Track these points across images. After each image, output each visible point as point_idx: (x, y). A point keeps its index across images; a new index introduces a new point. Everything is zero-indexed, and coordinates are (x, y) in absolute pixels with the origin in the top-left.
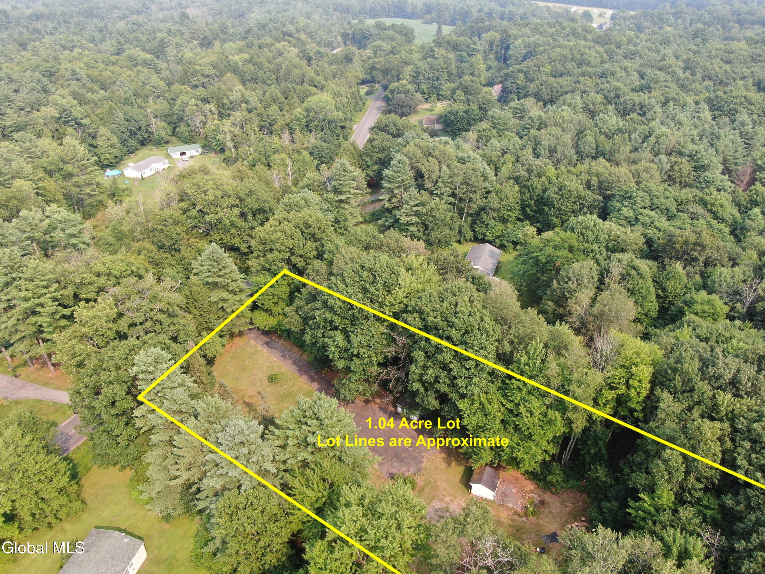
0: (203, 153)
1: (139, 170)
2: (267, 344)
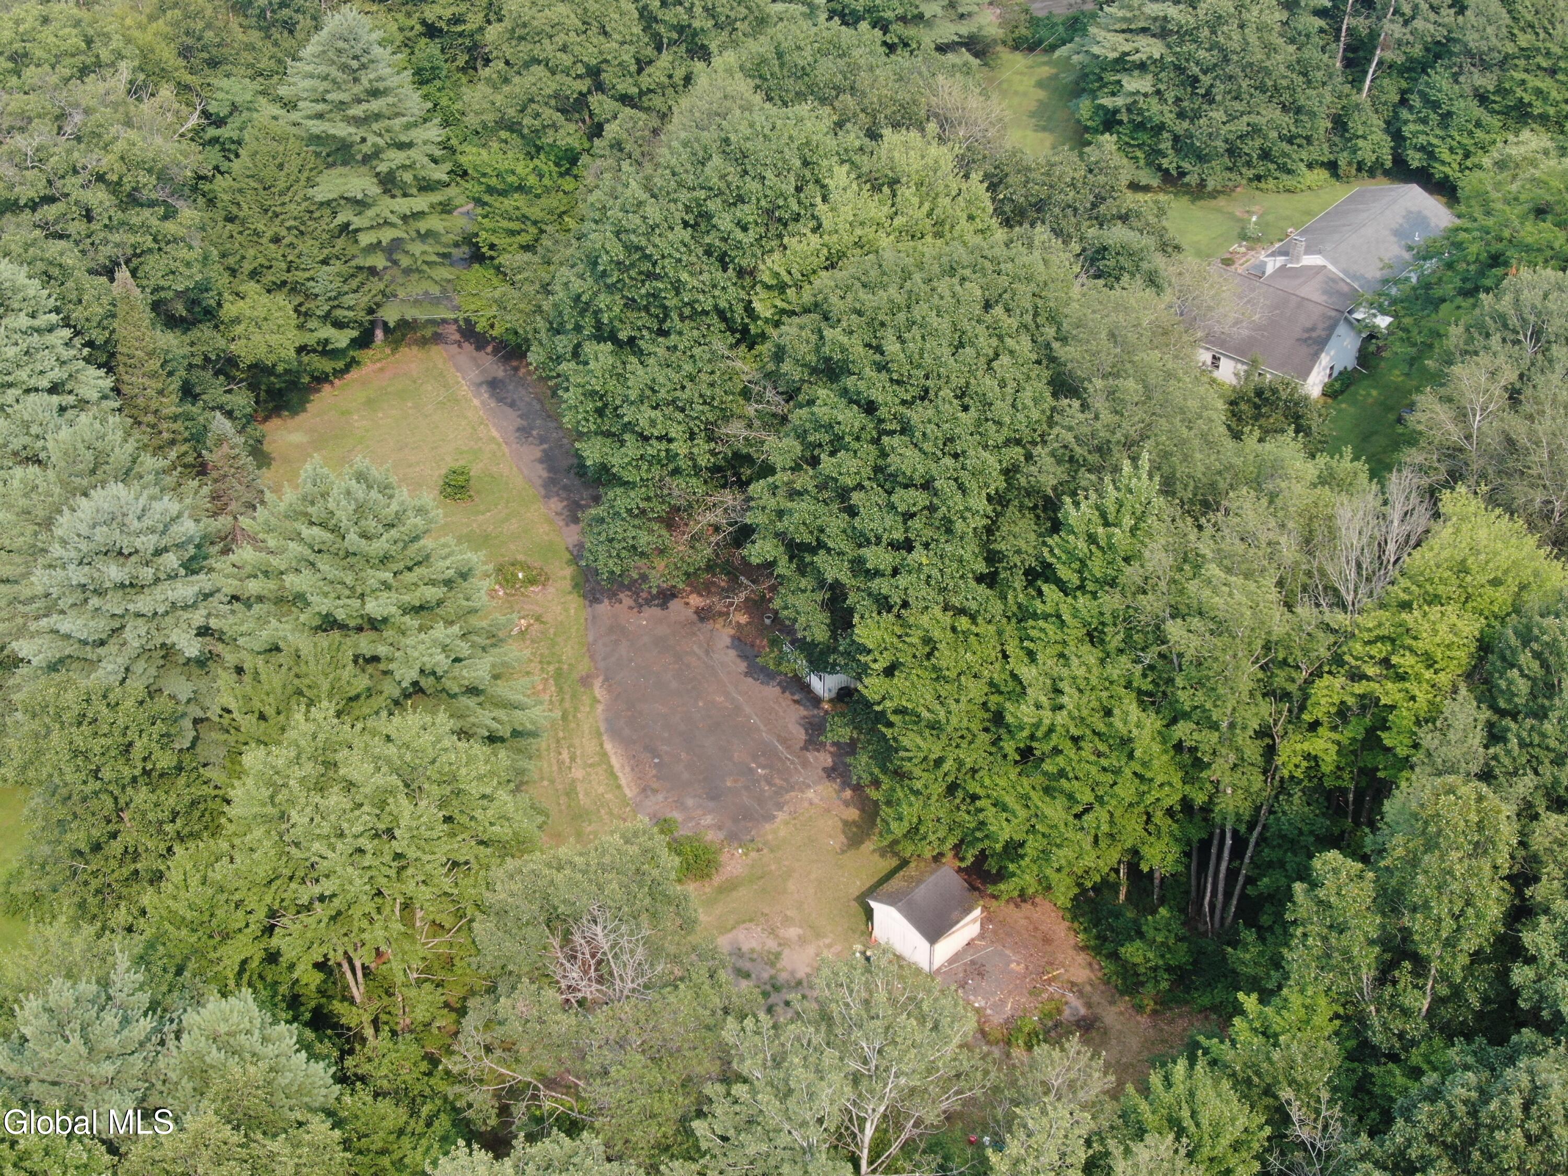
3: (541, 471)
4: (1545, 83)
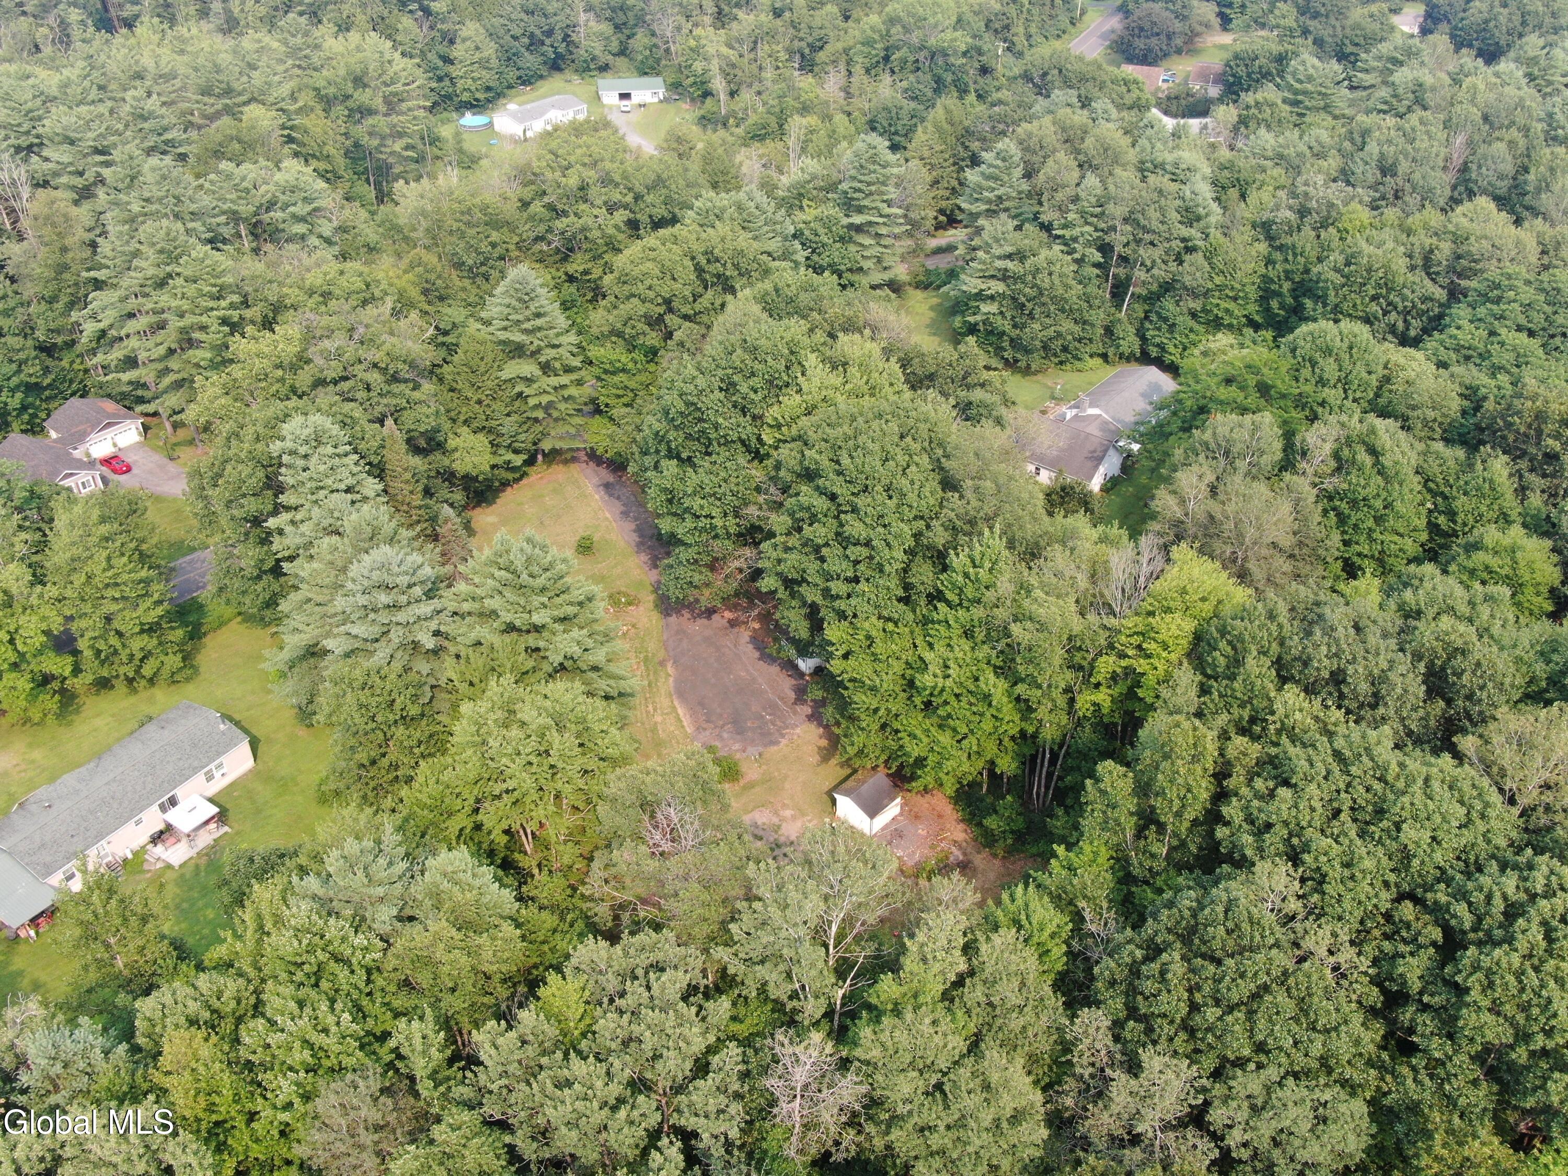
0: (666, 100)
1: (521, 120)
2: (607, 486)
3: (635, 537)
4: (1231, 305)
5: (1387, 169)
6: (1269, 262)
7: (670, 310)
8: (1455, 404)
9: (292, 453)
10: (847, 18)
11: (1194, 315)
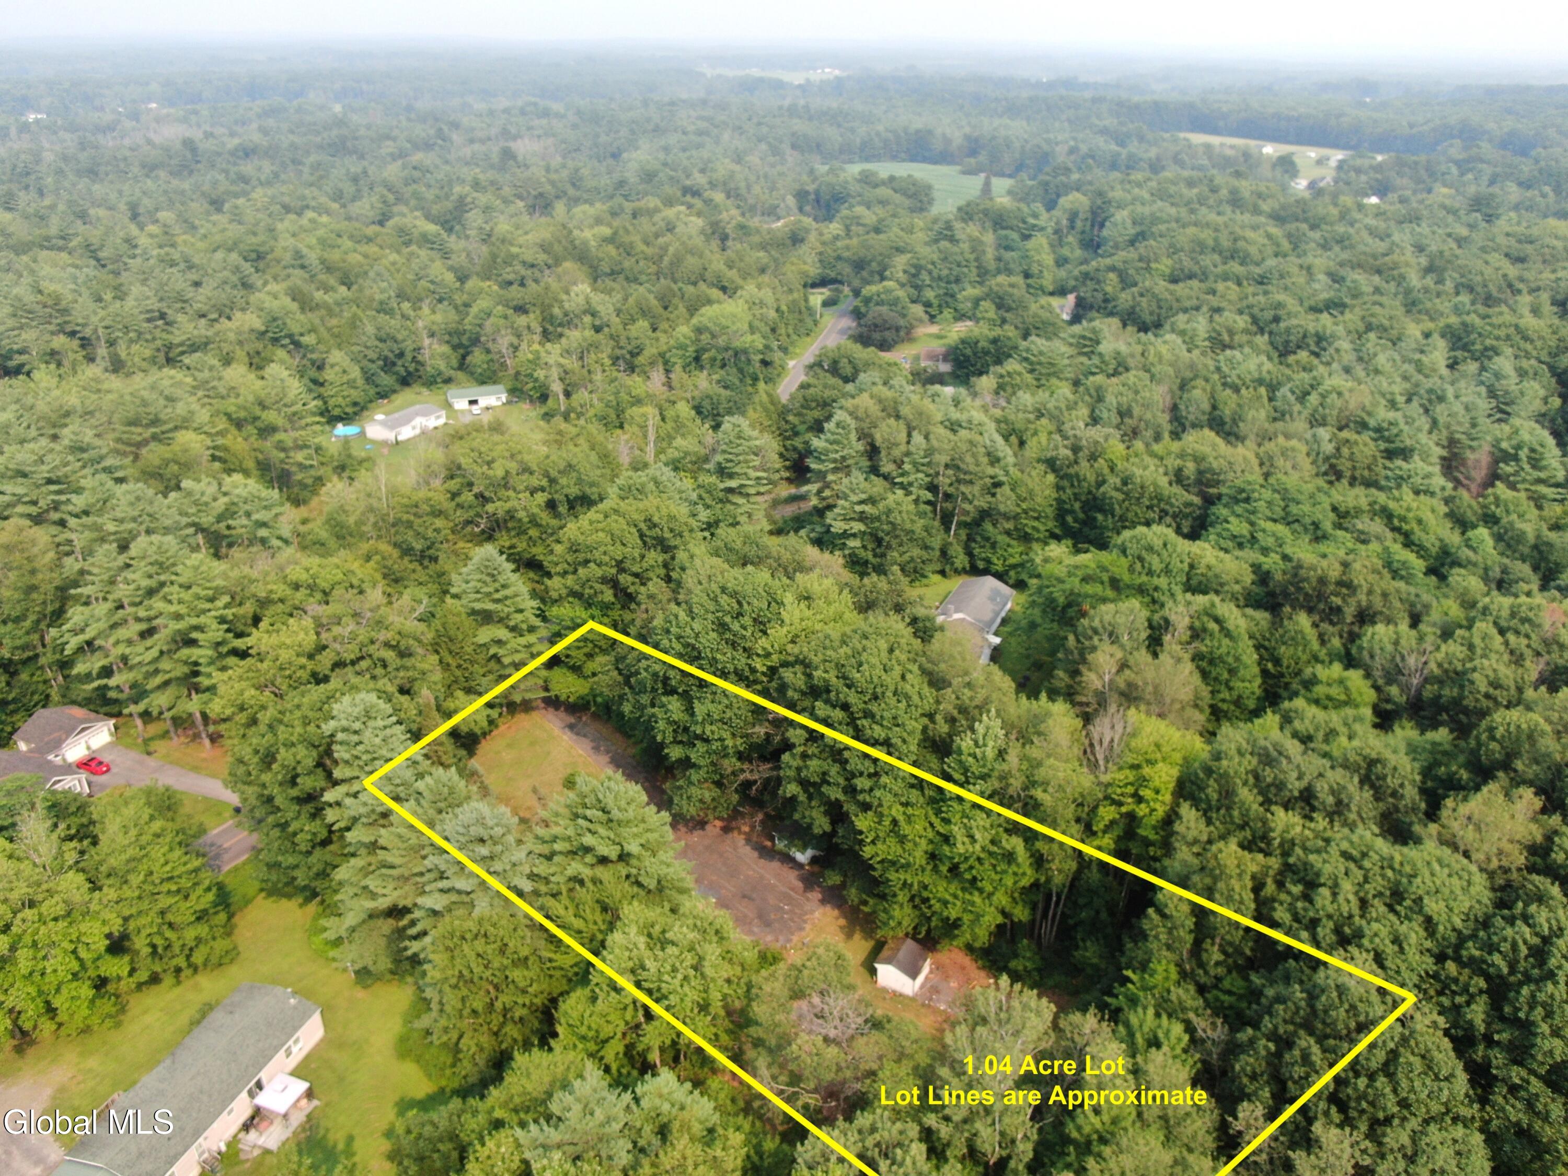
0: (509, 402)
1: (392, 428)
2: (571, 727)
4: (1036, 524)
5: (1124, 413)
6: (1059, 488)
7: (622, 570)
8: (1248, 578)
9: (344, 730)
10: (654, 330)
11: (1008, 533)
